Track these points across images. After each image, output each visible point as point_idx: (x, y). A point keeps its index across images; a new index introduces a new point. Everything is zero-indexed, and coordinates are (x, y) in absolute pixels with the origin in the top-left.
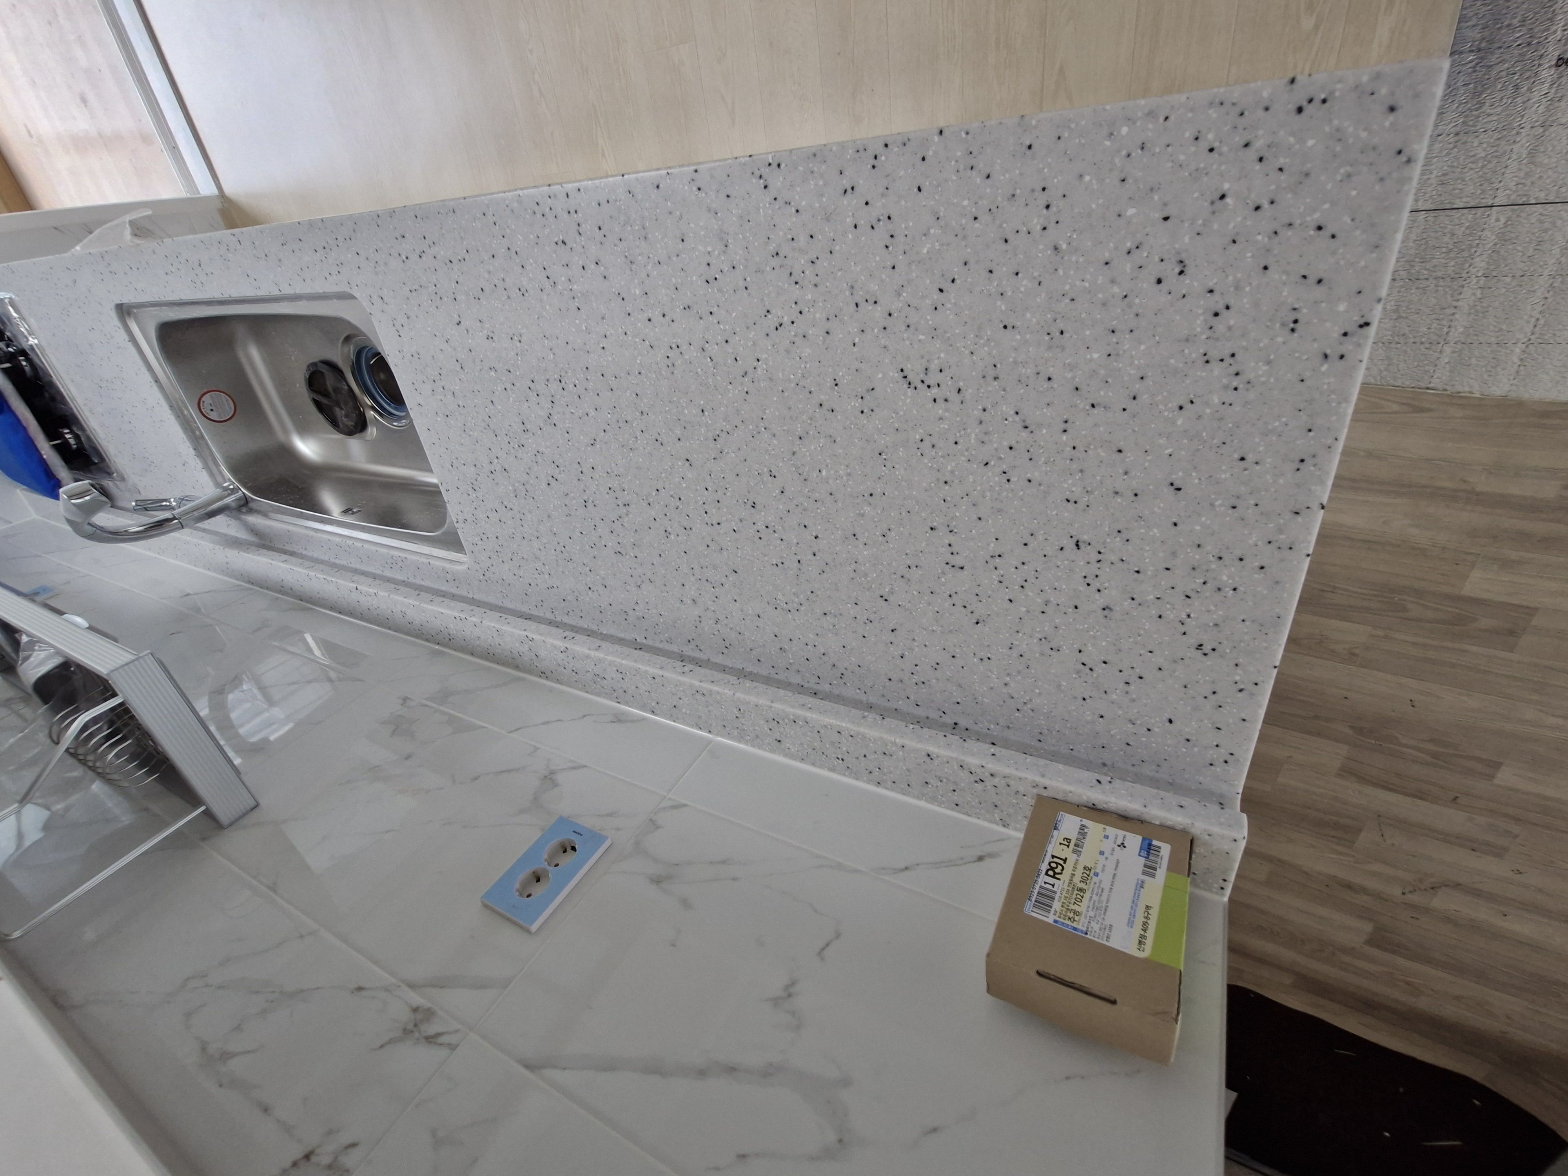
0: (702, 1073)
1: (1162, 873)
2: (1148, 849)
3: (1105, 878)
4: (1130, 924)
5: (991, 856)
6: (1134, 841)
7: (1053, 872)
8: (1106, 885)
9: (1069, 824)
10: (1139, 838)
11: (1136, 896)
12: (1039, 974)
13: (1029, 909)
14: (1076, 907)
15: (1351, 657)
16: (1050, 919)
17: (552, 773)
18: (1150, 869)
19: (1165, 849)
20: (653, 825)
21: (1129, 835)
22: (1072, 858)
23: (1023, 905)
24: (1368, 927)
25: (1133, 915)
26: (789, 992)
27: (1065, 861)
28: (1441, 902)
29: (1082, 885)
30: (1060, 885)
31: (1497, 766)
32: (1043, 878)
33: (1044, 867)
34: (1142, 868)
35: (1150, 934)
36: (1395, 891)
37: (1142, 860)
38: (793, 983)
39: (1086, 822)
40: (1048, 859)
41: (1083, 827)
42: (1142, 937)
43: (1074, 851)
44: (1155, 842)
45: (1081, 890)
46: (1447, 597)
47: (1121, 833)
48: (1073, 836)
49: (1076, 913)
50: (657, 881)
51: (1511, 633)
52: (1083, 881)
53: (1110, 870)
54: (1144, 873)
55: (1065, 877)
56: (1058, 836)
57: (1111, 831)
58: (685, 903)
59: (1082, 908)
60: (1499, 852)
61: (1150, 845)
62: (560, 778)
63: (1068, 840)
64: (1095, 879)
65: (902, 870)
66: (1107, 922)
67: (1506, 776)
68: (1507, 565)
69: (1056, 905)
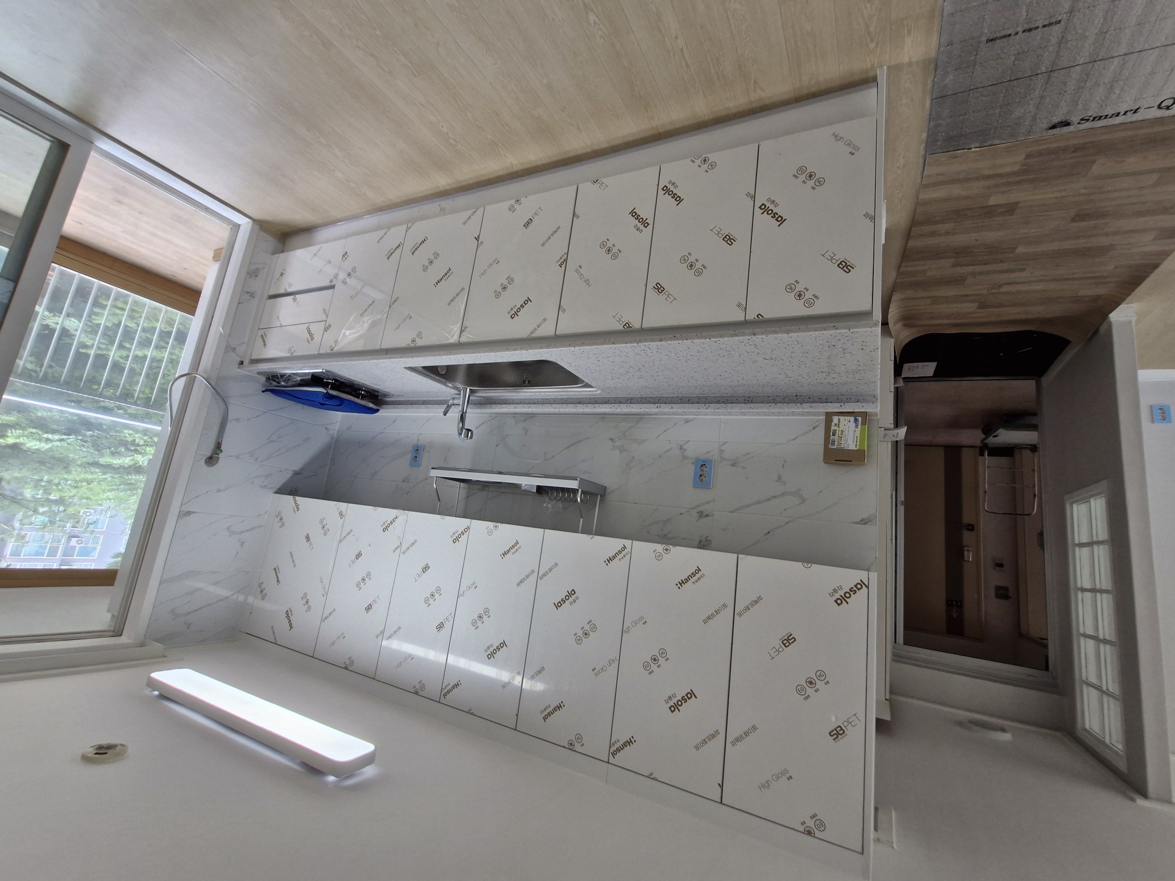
0: (769, 500)
1: (859, 426)
2: (856, 420)
3: (846, 432)
4: (853, 442)
5: (817, 426)
6: (852, 419)
7: (834, 435)
8: (847, 434)
9: (835, 419)
10: (853, 418)
11: (854, 435)
12: (835, 460)
13: (830, 446)
14: (840, 442)
15: (947, 233)
16: (835, 447)
17: (681, 446)
18: (857, 426)
19: (860, 419)
20: (722, 451)
21: (851, 418)
22: (838, 429)
23: (828, 446)
24: (976, 304)
25: (854, 439)
26: (780, 478)
27: (836, 430)
28: (1004, 289)
29: (841, 436)
30: (836, 437)
31: (1016, 248)
32: (832, 437)
33: (831, 434)
34: (855, 426)
35: (858, 443)
36: (985, 292)
37: (855, 424)
38: (780, 476)
39: (839, 417)
40: (832, 431)
41: (839, 419)
42: (856, 444)
43: (838, 427)
44: (857, 418)
45: (842, 437)
46: (983, 207)
47: (849, 418)
48: (837, 423)
49: (841, 443)
50: (733, 465)
51: (1011, 211)
52: (841, 434)
53: (847, 430)
54: (856, 428)
55: (837, 435)
56: (833, 424)
57: (846, 418)
58: (743, 468)
59: (842, 442)
60: (1023, 270)
61: (856, 419)
62: (685, 447)
63: (836, 424)
64: (844, 433)
65: (794, 439)
66: (848, 443)
67: (1020, 250)
68: (1003, 193)
69: (836, 443)
